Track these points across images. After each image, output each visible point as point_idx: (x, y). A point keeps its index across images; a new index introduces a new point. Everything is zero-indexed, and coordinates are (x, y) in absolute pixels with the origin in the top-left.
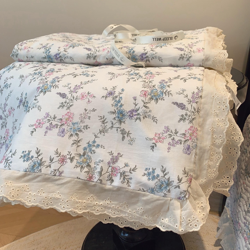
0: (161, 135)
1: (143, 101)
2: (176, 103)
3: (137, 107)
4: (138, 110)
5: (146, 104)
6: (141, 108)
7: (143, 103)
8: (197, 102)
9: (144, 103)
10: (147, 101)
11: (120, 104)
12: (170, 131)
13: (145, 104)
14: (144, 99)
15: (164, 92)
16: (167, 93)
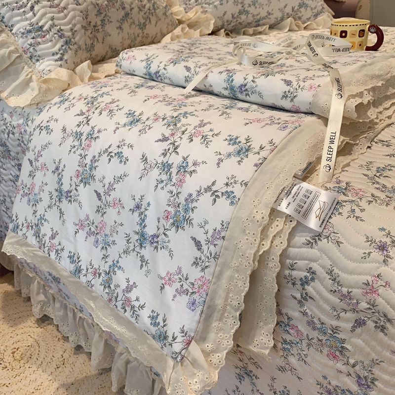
0: (172, 276)
2: (194, 239)
8: (215, 245)
12: (182, 274)
15: (186, 218)
16: (189, 221)
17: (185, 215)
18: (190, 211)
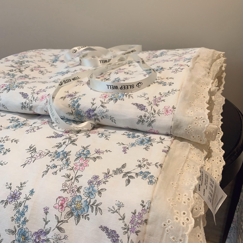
1: (57, 217)
2: (105, 229)
3: (47, 227)
4: (48, 232)
5: (61, 223)
6: (52, 229)
7: (56, 221)
8: (137, 233)
9: (59, 222)
10: (63, 219)
11: (23, 218)
13: (59, 224)
14: (59, 215)
15: (91, 204)
16: (94, 207)
17: (88, 200)
18: (97, 194)
